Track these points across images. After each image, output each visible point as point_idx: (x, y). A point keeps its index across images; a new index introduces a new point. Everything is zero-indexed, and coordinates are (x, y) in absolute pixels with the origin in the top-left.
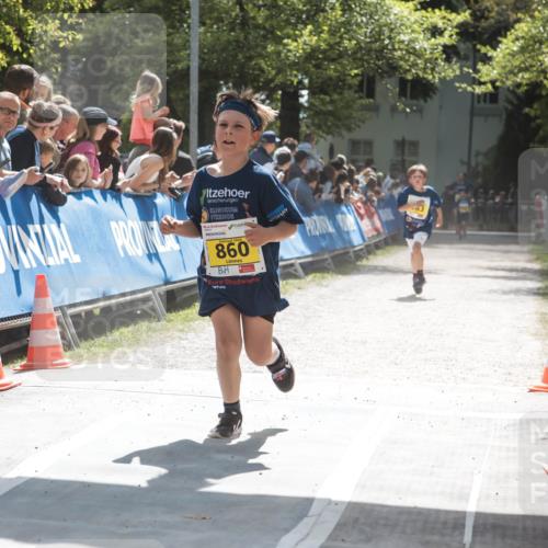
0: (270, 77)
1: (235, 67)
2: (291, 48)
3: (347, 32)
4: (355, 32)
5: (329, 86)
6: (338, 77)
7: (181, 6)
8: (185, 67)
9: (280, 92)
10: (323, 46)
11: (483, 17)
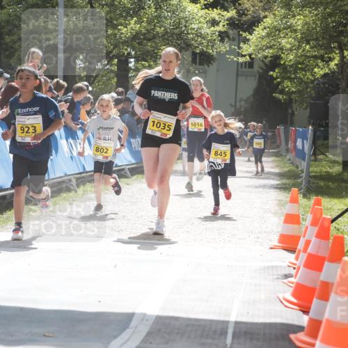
0: (110, 50)
2: (123, 31)
3: (159, 22)
4: (163, 22)
5: (147, 56)
7: (52, 4)
9: (116, 60)
10: (144, 31)
11: (244, 14)
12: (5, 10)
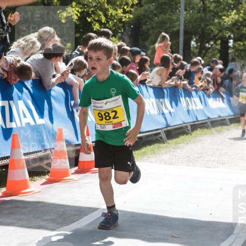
0: (216, 34)
1: (200, 30)
2: (226, 20)
5: (243, 38)
7: (176, 2)
8: (177, 29)
9: (220, 41)
12: (143, 8)
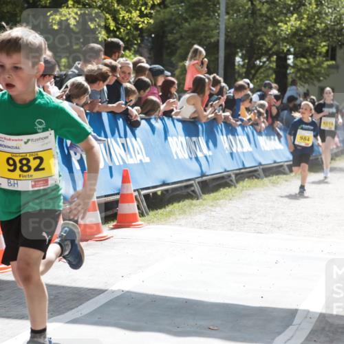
0: (269, 47)
1: (247, 41)
2: (283, 28)
3: (319, 18)
4: (324, 18)
5: (306, 53)
6: (313, 47)
7: (214, 2)
8: (216, 40)
9: (275, 57)
10: (304, 27)
